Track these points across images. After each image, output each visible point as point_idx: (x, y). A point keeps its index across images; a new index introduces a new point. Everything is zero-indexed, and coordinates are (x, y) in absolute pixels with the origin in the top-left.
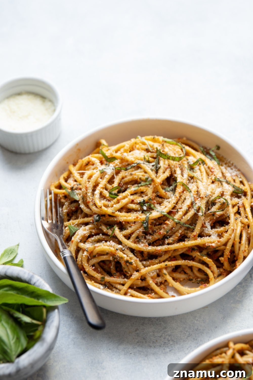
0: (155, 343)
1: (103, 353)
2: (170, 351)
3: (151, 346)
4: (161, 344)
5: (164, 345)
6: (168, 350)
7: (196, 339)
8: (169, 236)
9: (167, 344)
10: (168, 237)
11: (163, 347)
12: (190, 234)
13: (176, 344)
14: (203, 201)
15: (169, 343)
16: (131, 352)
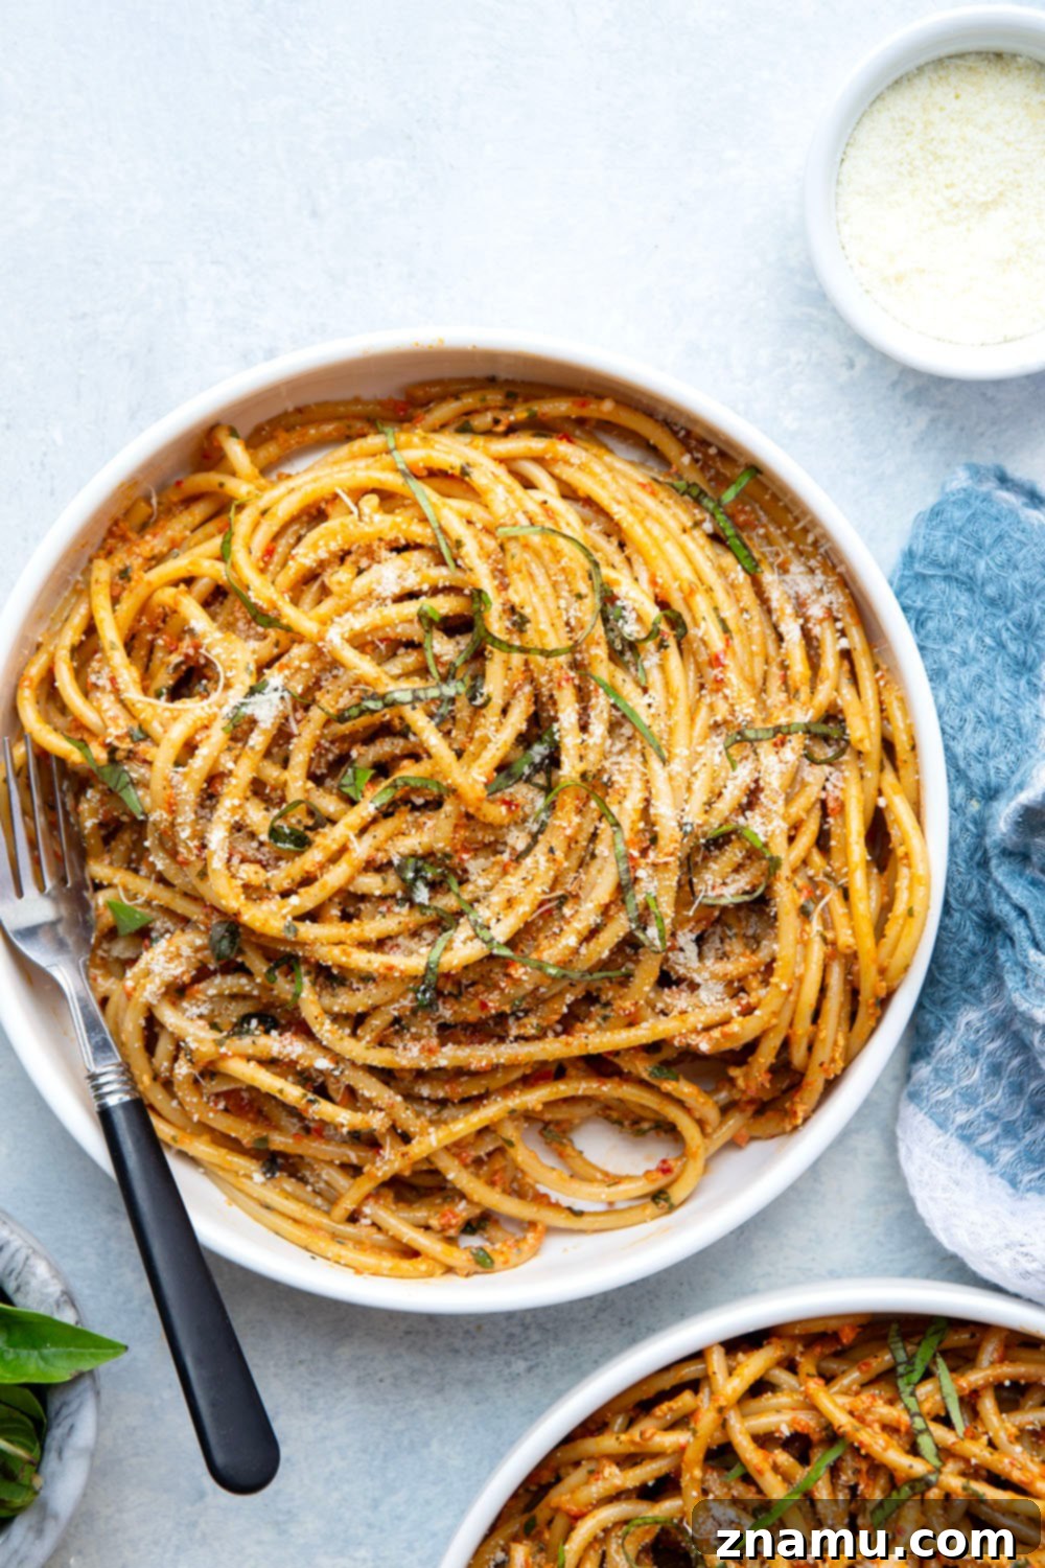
0: (474, 1338)
1: (276, 1375)
2: (530, 1370)
3: (456, 1351)
4: (498, 1343)
5: (507, 1344)
6: (520, 1366)
7: (630, 1323)
8: (522, 1011)
9: (521, 1343)
10: (521, 1014)
11: (505, 1352)
12: (610, 994)
13: (551, 1342)
14: (669, 879)
15: (527, 1339)
16: (381, 1375)
